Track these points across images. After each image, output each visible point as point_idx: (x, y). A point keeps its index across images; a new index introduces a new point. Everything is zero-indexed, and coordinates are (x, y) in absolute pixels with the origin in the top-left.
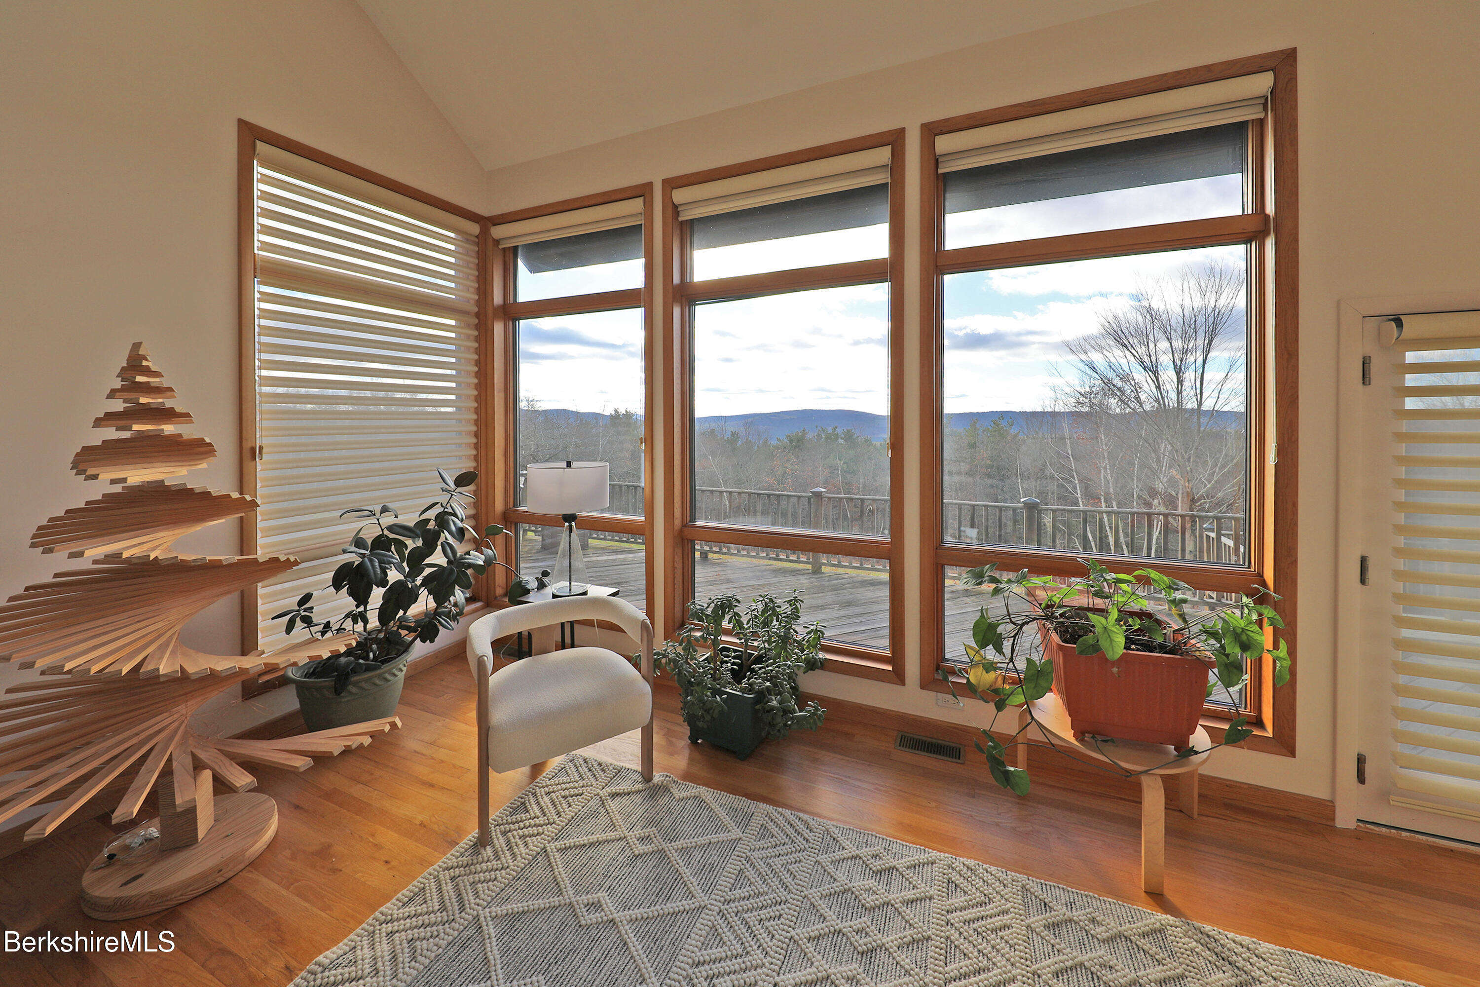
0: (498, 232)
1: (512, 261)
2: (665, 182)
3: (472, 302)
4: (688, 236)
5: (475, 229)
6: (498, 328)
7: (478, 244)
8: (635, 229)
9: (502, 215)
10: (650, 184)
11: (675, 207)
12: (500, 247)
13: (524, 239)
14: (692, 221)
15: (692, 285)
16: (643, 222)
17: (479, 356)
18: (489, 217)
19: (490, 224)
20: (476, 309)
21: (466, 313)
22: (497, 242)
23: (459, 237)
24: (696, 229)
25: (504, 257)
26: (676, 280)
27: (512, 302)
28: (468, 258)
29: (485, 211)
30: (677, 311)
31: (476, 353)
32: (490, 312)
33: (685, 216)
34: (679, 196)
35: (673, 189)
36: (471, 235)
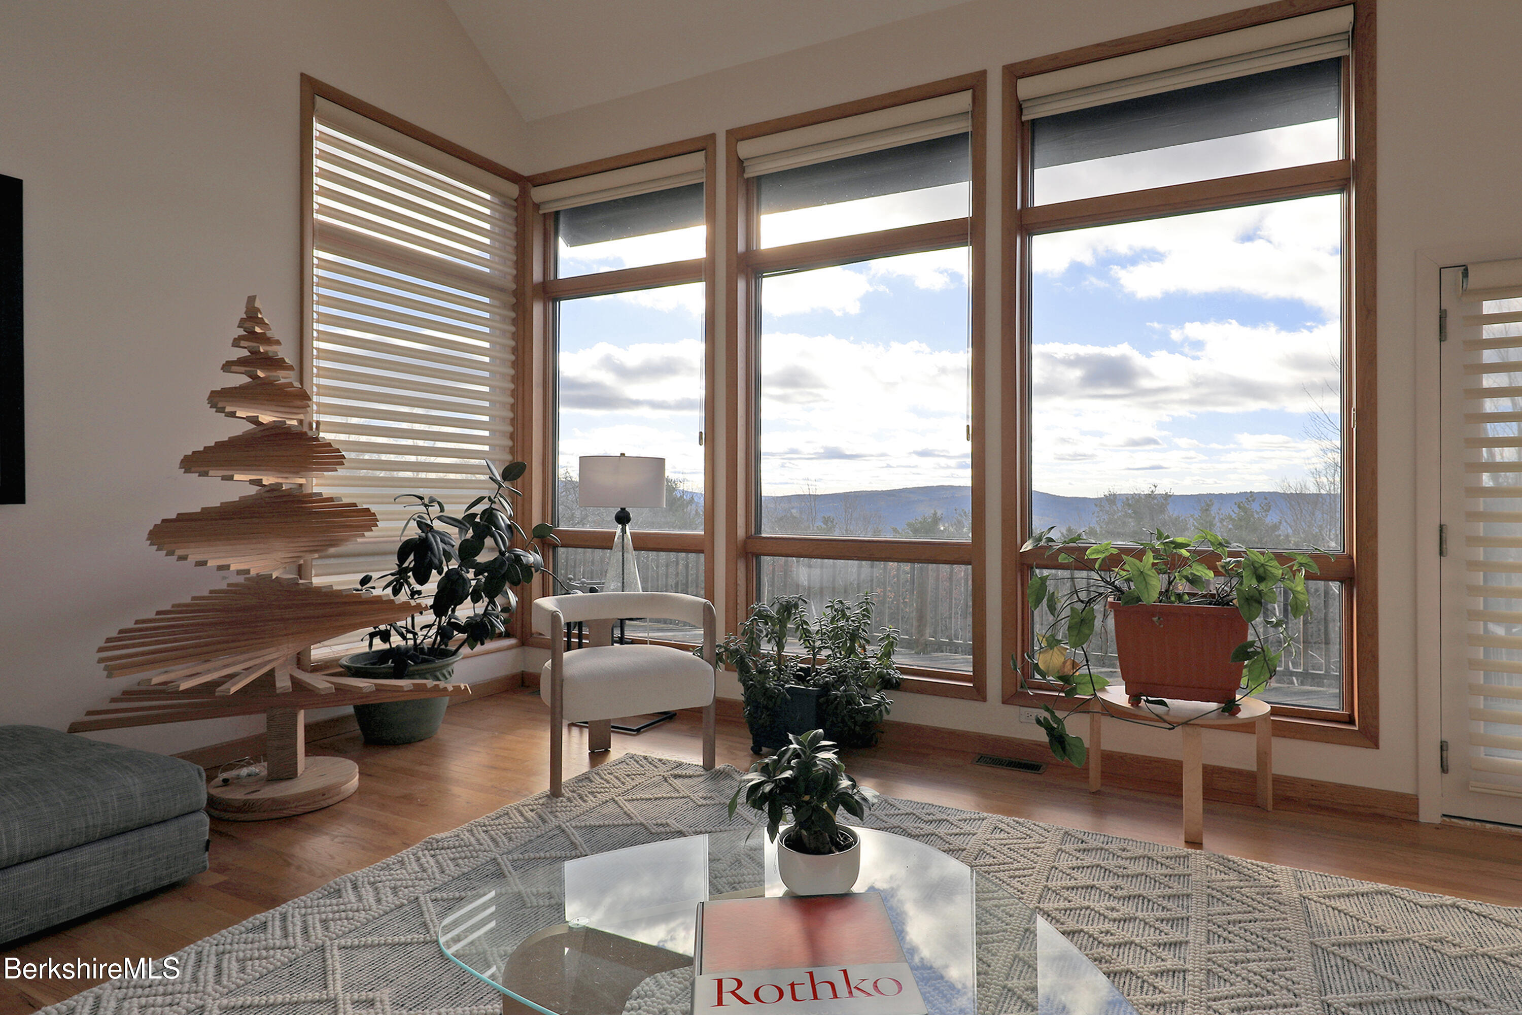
0: (538, 194)
1: (552, 229)
2: (729, 133)
3: (510, 278)
4: (755, 196)
5: (513, 190)
6: (537, 310)
7: (516, 209)
8: (695, 189)
9: (544, 174)
10: (712, 137)
11: (741, 162)
12: (541, 212)
13: (568, 202)
14: (759, 178)
15: (758, 253)
16: (704, 180)
17: (517, 343)
18: (529, 177)
19: (530, 185)
20: (514, 286)
21: (501, 290)
22: (537, 206)
23: (496, 201)
24: (763, 187)
25: (545, 225)
26: (741, 247)
27: (552, 278)
28: (505, 225)
29: (526, 171)
30: (741, 285)
31: (513, 339)
32: (529, 291)
33: (750, 173)
34: (745, 149)
35: (738, 141)
36: (508, 197)
